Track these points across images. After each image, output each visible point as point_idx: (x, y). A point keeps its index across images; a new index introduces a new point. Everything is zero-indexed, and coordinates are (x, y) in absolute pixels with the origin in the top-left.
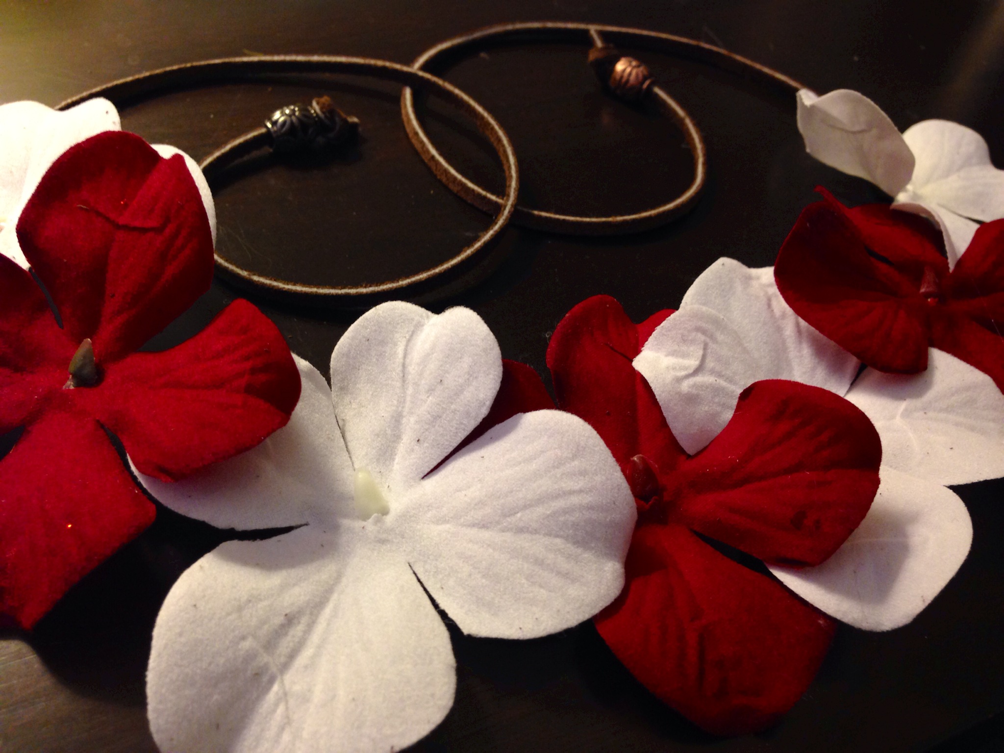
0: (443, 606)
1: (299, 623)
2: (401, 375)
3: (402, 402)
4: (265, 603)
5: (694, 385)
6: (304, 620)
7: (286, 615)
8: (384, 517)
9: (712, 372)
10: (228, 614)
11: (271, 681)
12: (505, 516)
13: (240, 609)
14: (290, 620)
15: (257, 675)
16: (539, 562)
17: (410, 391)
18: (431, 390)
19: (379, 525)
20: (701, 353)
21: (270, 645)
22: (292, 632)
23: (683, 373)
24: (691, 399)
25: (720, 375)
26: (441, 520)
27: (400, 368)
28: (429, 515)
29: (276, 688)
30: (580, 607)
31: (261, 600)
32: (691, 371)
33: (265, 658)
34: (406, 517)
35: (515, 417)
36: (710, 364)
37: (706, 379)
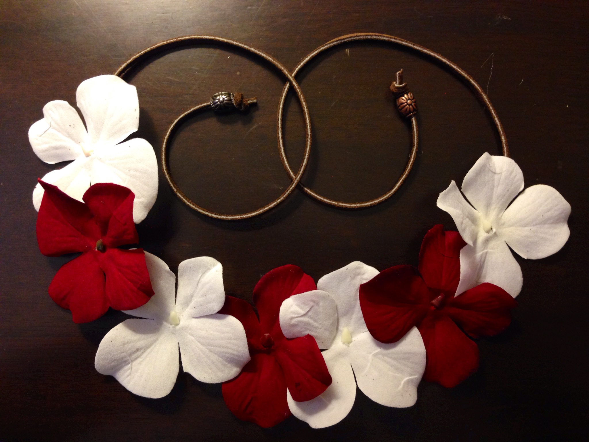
0: (182, 360)
1: (140, 351)
2: (197, 284)
3: (194, 292)
4: (132, 344)
5: (298, 321)
6: (142, 351)
7: (137, 349)
8: (177, 326)
9: (310, 317)
10: (121, 345)
11: (129, 363)
13: (124, 344)
14: (138, 350)
15: (125, 361)
17: (198, 290)
18: (202, 296)
19: (174, 328)
20: (308, 310)
21: (130, 355)
22: (137, 353)
23: (296, 316)
24: (294, 326)
25: (311, 318)
26: (192, 335)
27: (197, 282)
28: (190, 331)
29: (130, 365)
31: (131, 343)
32: (299, 315)
33: (128, 358)
34: (183, 329)
36: (310, 314)
37: (305, 319)
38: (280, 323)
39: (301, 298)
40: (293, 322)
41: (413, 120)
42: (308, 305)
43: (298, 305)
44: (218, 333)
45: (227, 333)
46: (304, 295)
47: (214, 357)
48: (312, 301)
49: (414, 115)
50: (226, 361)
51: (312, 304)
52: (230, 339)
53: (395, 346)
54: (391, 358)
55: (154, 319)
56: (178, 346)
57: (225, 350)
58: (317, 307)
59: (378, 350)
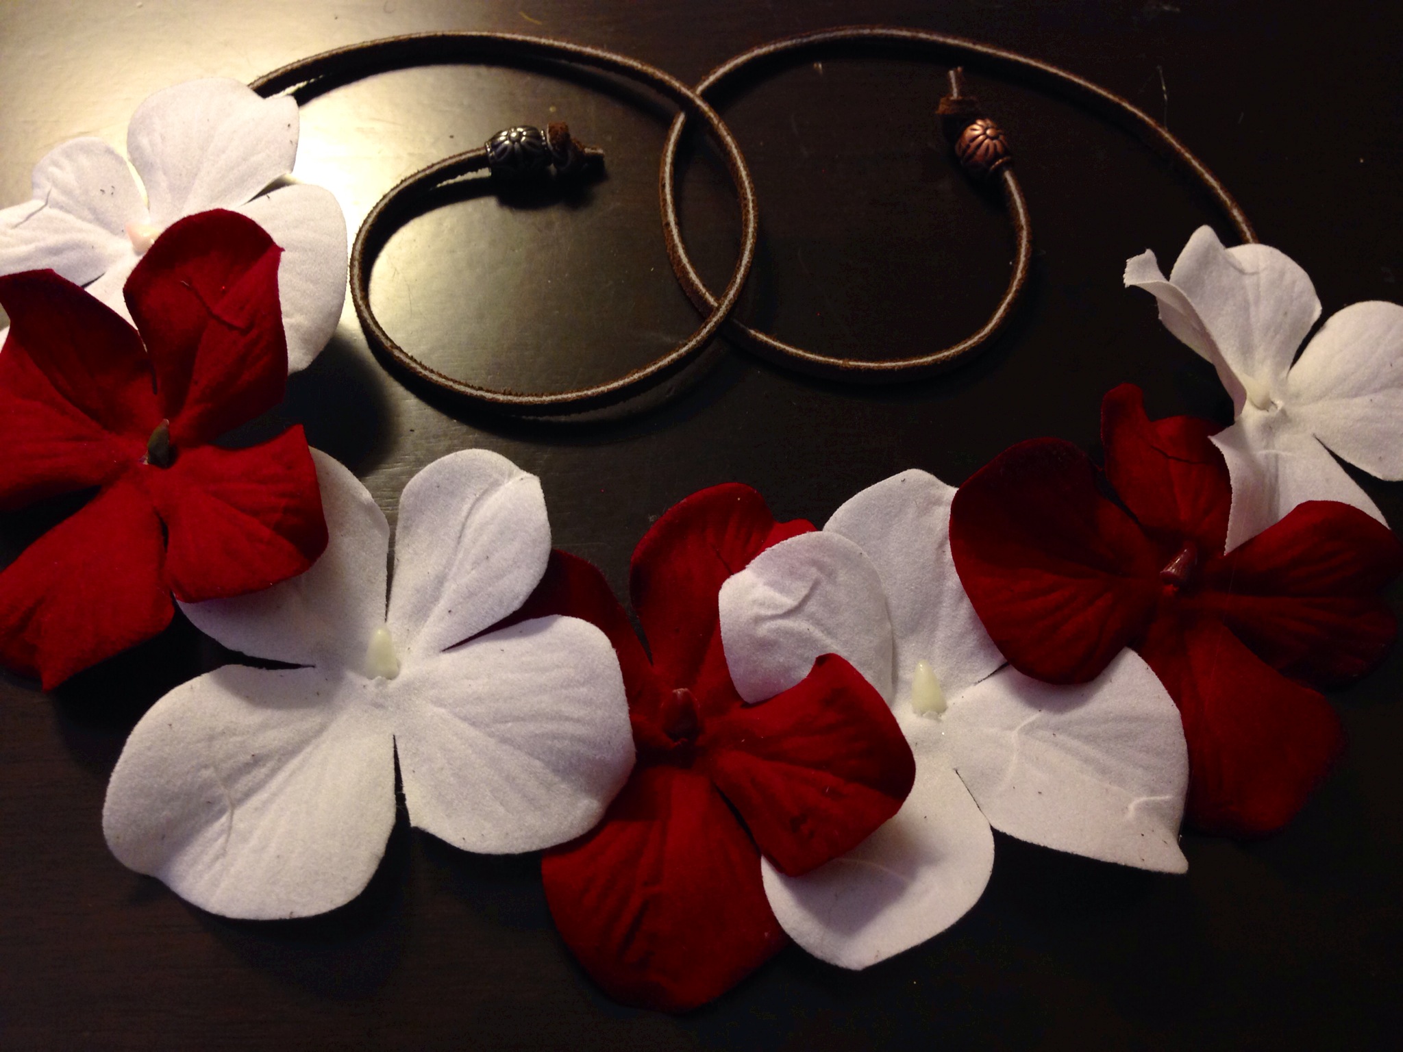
0: (406, 790)
1: (264, 765)
2: (458, 535)
3: (449, 564)
4: (239, 739)
5: (778, 631)
6: (270, 765)
7: (253, 755)
8: (389, 681)
9: (811, 618)
10: (198, 741)
11: (221, 812)
12: (496, 721)
13: (211, 738)
14: (257, 761)
15: (209, 803)
16: (510, 779)
17: (460, 556)
18: (476, 564)
19: (381, 688)
20: (804, 592)
21: (231, 778)
22: (254, 773)
23: (770, 612)
24: (766, 645)
25: (818, 623)
26: (439, 702)
27: (459, 528)
28: (432, 692)
29: (224, 819)
30: (531, 837)
31: (234, 734)
32: (780, 612)
33: (221, 790)
34: (410, 688)
35: (551, 617)
36: (811, 607)
37: (797, 624)
38: (722, 634)
39: (780, 557)
40: (764, 630)
41: (1008, 175)
42: (802, 577)
43: (772, 584)
44: (526, 675)
45: (558, 666)
46: (790, 545)
47: (514, 761)
48: (815, 563)
49: (1007, 165)
50: (556, 771)
51: (814, 572)
52: (568, 684)
53: (1082, 700)
54: (1078, 737)
55: (313, 667)
56: (392, 745)
57: (551, 727)
58: (829, 588)
59: (1034, 716)
